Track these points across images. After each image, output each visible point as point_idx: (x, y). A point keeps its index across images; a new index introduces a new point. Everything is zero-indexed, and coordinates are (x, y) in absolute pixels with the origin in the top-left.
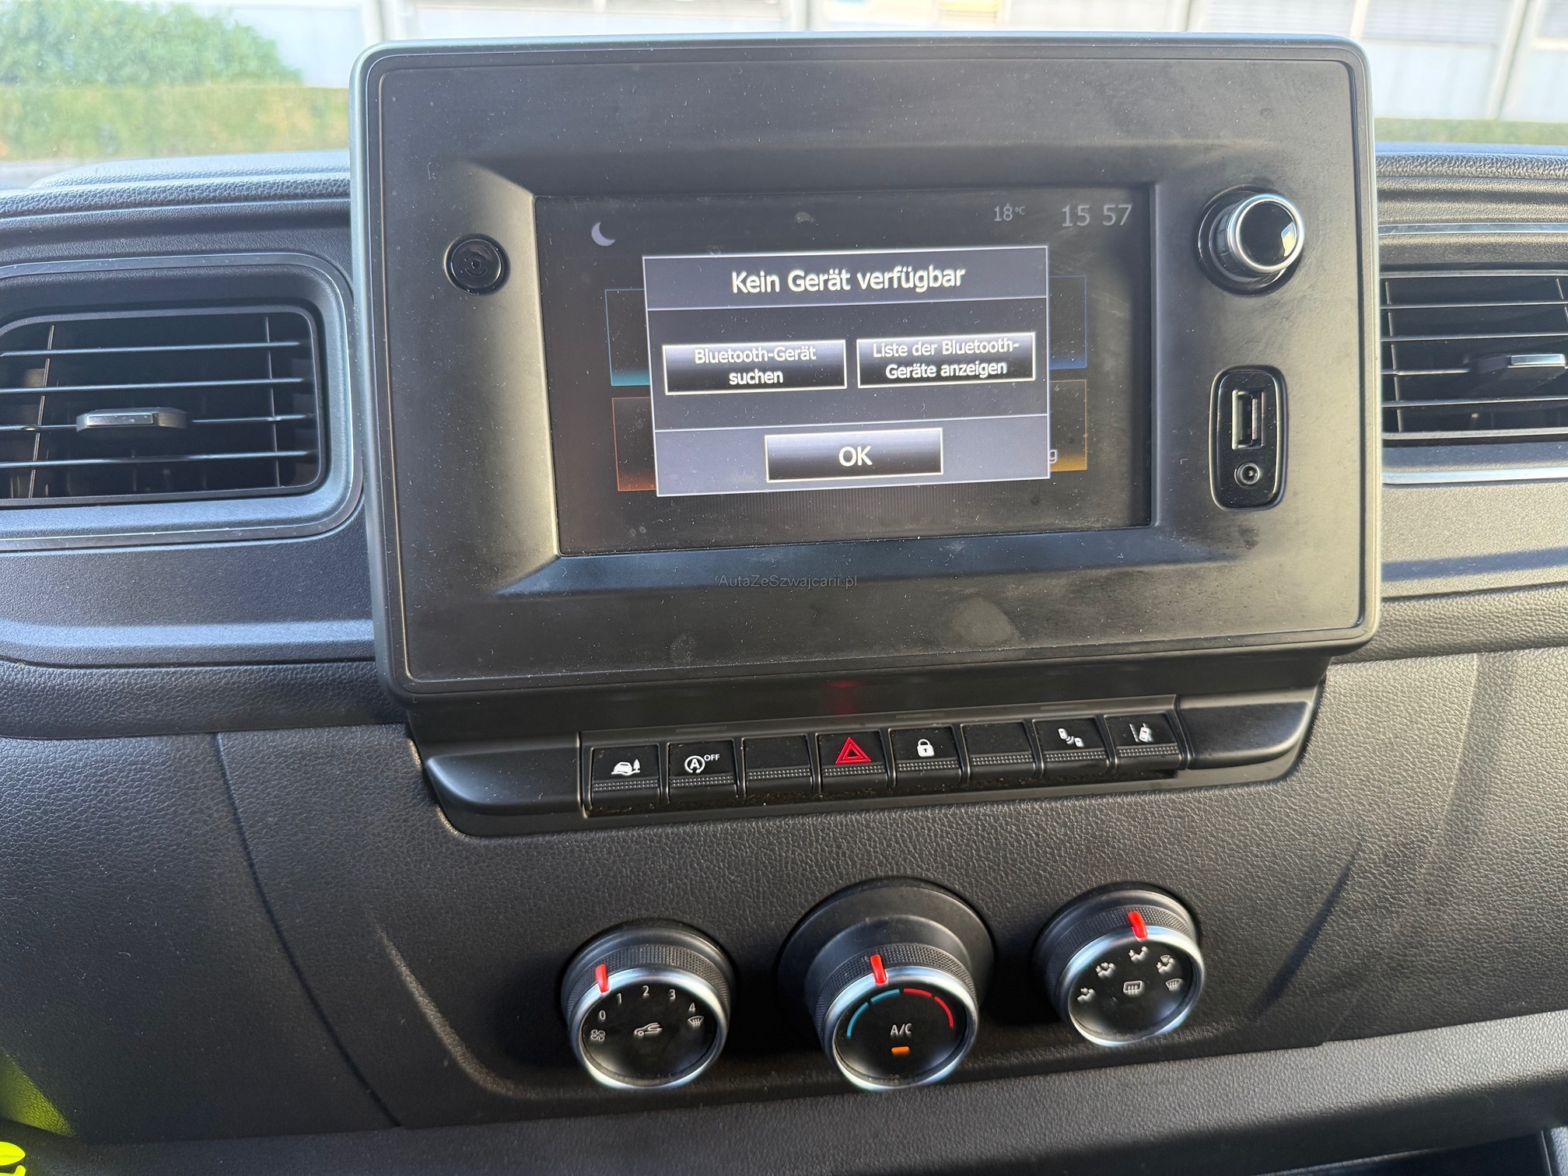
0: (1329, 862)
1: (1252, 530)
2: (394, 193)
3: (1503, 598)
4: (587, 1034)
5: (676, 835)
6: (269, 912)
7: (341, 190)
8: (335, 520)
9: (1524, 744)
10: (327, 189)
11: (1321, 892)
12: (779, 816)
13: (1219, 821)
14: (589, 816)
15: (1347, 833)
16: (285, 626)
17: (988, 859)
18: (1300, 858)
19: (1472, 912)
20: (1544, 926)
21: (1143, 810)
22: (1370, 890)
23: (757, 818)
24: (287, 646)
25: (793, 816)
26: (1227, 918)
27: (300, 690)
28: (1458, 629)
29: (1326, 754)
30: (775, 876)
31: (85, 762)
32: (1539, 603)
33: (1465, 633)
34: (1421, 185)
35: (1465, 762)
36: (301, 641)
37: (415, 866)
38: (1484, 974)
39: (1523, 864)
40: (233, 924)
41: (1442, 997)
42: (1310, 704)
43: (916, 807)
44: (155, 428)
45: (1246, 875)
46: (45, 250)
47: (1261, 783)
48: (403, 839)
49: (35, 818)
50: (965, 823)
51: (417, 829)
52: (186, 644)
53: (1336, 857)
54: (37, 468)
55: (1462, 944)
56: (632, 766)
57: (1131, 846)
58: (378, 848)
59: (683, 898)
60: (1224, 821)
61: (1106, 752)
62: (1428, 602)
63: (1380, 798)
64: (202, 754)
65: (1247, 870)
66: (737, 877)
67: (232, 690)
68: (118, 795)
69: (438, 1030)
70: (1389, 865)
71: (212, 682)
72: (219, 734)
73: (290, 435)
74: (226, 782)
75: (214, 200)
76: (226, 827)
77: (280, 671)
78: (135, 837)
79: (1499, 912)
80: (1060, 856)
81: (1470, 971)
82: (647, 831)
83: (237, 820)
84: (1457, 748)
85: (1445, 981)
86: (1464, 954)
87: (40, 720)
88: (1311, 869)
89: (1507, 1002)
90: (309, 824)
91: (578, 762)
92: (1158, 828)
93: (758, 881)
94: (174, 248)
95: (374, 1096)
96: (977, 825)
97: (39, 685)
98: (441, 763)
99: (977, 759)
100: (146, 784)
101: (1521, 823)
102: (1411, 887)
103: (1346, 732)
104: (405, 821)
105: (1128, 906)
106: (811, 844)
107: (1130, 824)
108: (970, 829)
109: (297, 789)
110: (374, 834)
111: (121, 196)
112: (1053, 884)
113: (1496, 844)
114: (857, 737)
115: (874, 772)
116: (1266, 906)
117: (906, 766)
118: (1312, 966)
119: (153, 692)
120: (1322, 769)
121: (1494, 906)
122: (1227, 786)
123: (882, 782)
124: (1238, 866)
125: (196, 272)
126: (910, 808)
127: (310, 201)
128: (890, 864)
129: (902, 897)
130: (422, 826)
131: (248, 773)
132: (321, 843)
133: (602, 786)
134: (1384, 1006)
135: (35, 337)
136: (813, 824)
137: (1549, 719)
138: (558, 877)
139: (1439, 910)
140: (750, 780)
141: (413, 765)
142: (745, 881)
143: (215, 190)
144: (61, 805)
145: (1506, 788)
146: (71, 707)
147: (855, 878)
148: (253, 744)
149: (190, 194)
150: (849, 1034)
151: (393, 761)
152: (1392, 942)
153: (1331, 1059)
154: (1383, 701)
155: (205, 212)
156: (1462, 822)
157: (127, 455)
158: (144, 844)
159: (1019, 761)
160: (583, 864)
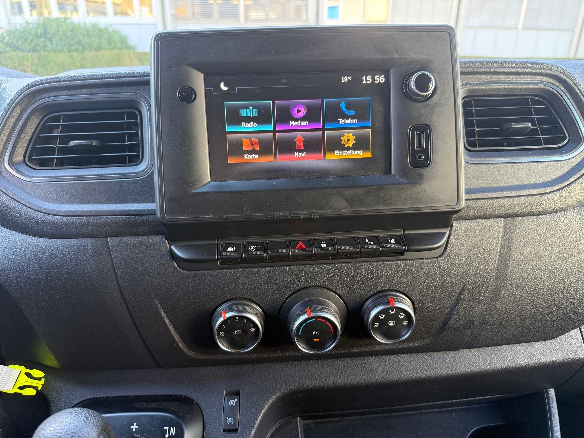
0: (457, 285)
1: (422, 174)
2: (163, 74)
3: (510, 199)
4: (219, 333)
5: (247, 271)
6: (122, 293)
7: (148, 75)
8: (145, 173)
9: (520, 248)
10: (144, 74)
11: (455, 296)
12: (279, 266)
13: (419, 270)
14: (220, 265)
15: (462, 276)
16: (129, 204)
17: (344, 281)
18: (447, 284)
19: (507, 304)
20: (532, 310)
21: (394, 266)
22: (471, 295)
23: (272, 266)
24: (130, 210)
25: (283, 266)
26: (424, 303)
27: (133, 224)
28: (496, 209)
29: (454, 249)
30: (278, 285)
31: (69, 246)
32: (522, 201)
33: (498, 211)
34: (481, 70)
35: (501, 253)
36: (134, 209)
37: (167, 279)
38: (513, 326)
39: (523, 288)
40: (111, 297)
41: (499, 334)
42: (448, 233)
43: (322, 264)
44: (91, 145)
45: (429, 289)
46: (61, 93)
47: (432, 258)
48: (163, 270)
49: (53, 263)
50: (337, 269)
51: (168, 268)
52: (99, 209)
53: (459, 284)
54: (56, 158)
55: (504, 315)
56: (233, 249)
57: (390, 277)
58: (156, 273)
59: (249, 291)
60: (420, 270)
61: (380, 246)
62: (485, 201)
63: (473, 264)
64: (103, 243)
65: (429, 287)
66: (266, 285)
67: (113, 223)
68: (78, 256)
69: (173, 334)
70: (477, 287)
71: (107, 221)
72: (108, 238)
73: (131, 148)
74: (110, 252)
75: (111, 78)
76: (110, 266)
77: (127, 218)
78: (82, 269)
79: (516, 304)
80: (367, 280)
81: (508, 325)
82: (238, 270)
83: (113, 264)
84: (498, 248)
85: (499, 328)
86: (505, 319)
87: (56, 232)
88: (451, 288)
89: (522, 337)
90: (135, 266)
91: (217, 247)
92: (399, 272)
93: (272, 286)
94: (99, 92)
95: (152, 356)
96: (341, 270)
97: (56, 221)
98: (175, 247)
99: (339, 248)
100: (86, 253)
101: (521, 274)
102: (485, 295)
103: (460, 242)
104: (164, 265)
105: (389, 297)
106: (289, 275)
107: (390, 270)
108: (339, 271)
109: (131, 255)
110: (155, 269)
111: (84, 77)
112: (366, 289)
113: (513, 281)
114: (303, 241)
115: (308, 251)
116: (436, 299)
117: (317, 249)
118: (453, 321)
119: (89, 224)
120: (452, 254)
121: (514, 302)
122: (421, 259)
123: (310, 254)
124: (426, 285)
125: (104, 99)
126: (320, 264)
127: (139, 78)
128: (314, 282)
129: (317, 292)
130: (169, 267)
131: (117, 250)
132: (138, 272)
133: (223, 254)
134: (479, 336)
135: (57, 119)
136: (289, 268)
137: (528, 240)
138: (211, 284)
139: (495, 303)
140: (269, 253)
141: (167, 248)
142: (268, 286)
143: (111, 75)
144: (61, 259)
145: (515, 262)
146: (65, 228)
147: (303, 286)
148: (118, 241)
149: (104, 76)
150: (300, 334)
151: (161, 246)
152: (480, 314)
153: (464, 356)
154: (472, 233)
155: (108, 81)
156: (501, 273)
157: (83, 154)
158: (85, 271)
159: (353, 248)
160: (218, 280)
